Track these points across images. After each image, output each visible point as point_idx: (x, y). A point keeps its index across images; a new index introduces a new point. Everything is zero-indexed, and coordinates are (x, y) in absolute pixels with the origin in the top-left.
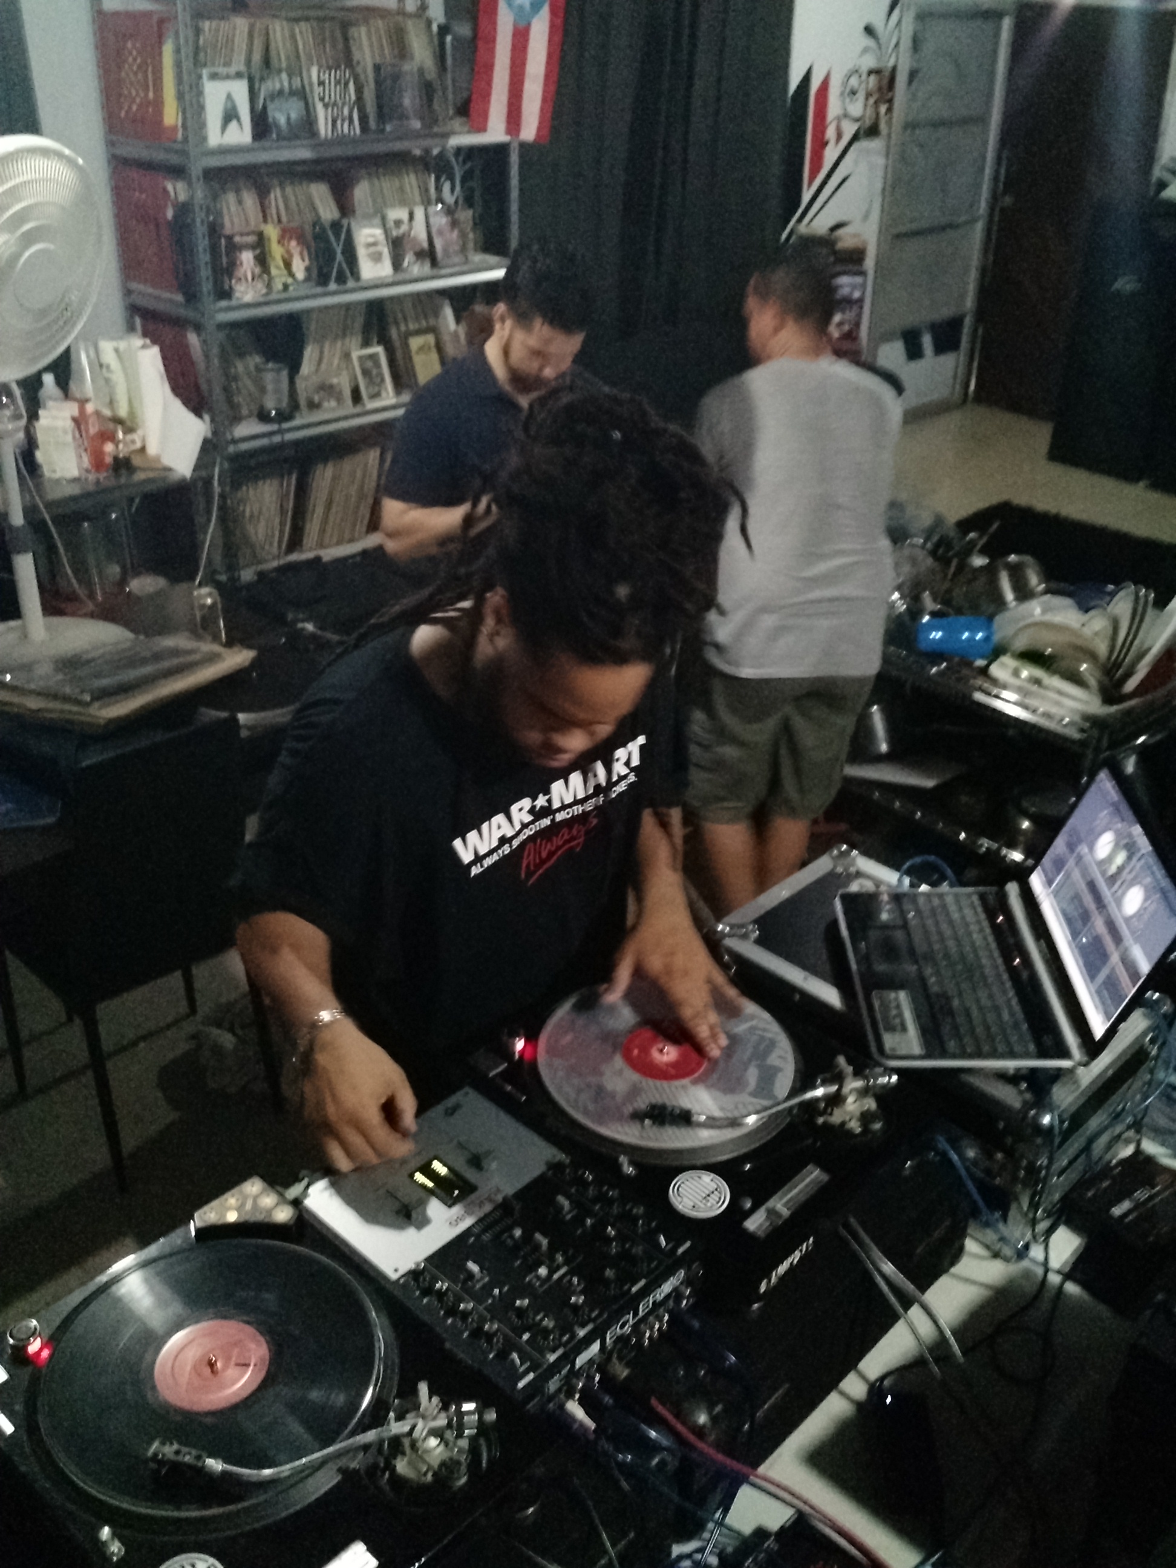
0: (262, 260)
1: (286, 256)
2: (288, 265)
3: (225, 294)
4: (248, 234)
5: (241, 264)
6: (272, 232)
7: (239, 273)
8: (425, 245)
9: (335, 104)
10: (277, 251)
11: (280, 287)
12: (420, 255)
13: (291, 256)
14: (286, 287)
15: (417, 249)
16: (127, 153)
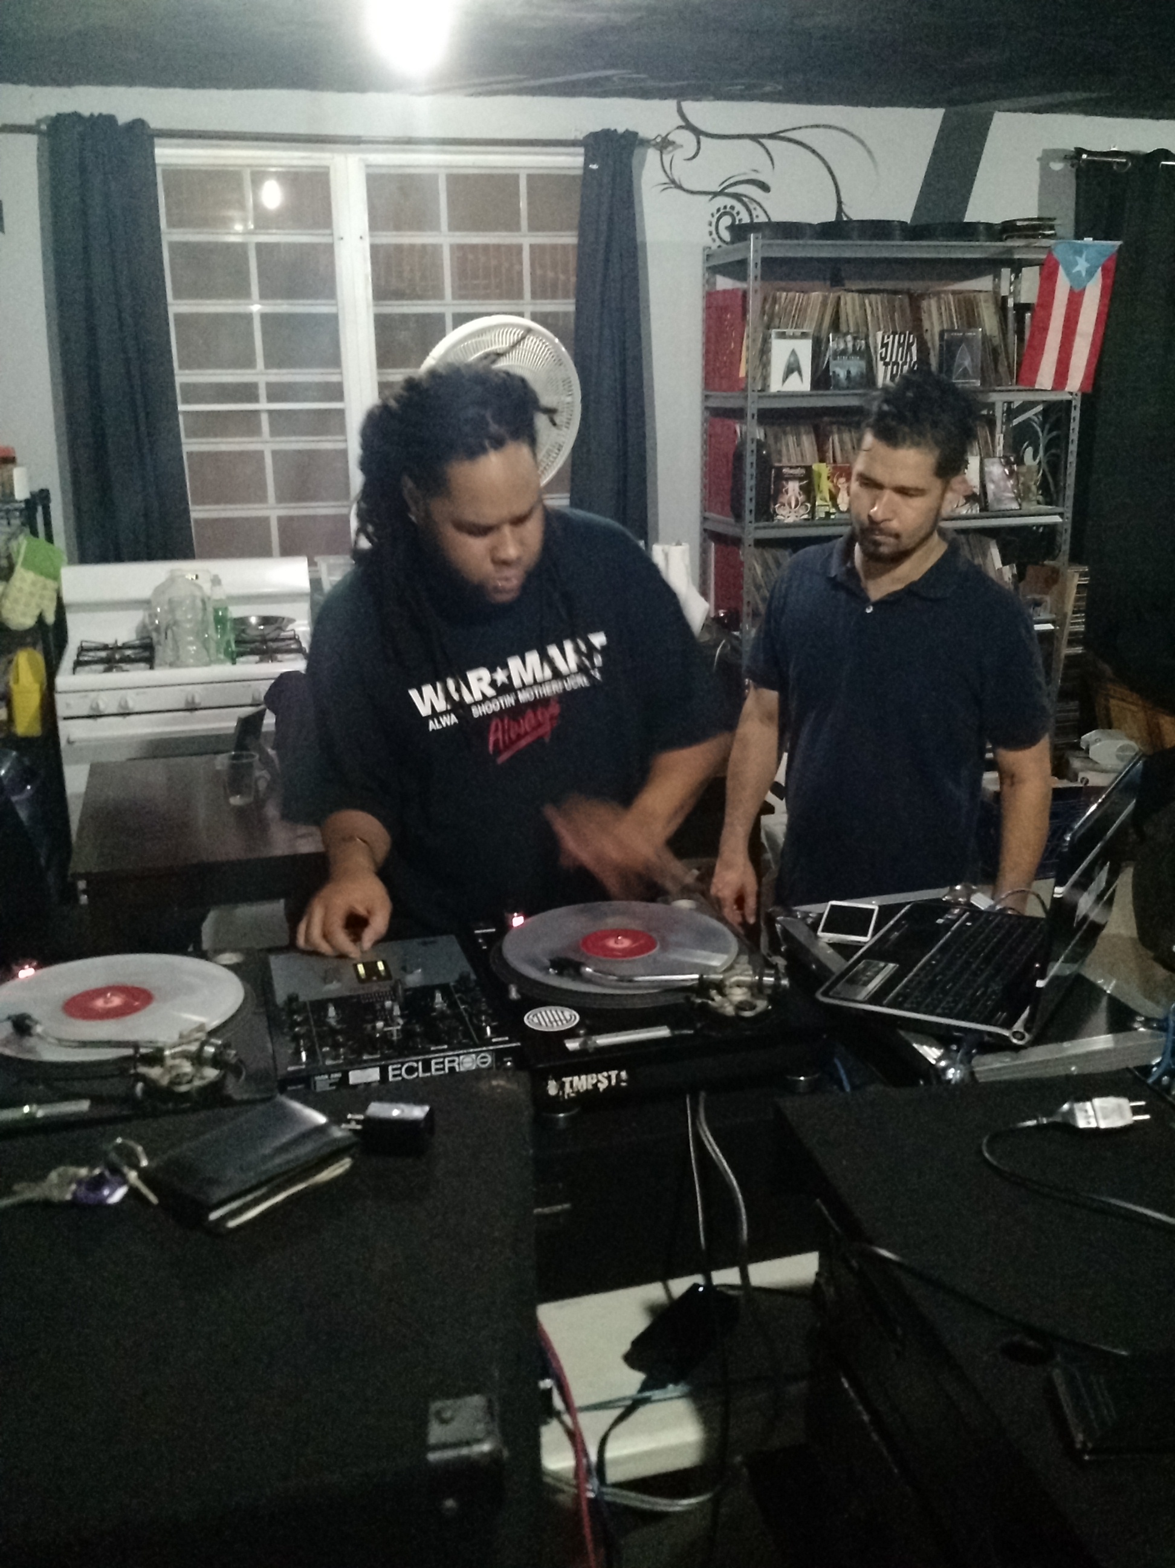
0: (809, 491)
1: (833, 490)
2: (833, 498)
3: (770, 516)
4: (797, 467)
5: (787, 492)
6: (823, 469)
7: (784, 499)
8: (977, 490)
9: (896, 363)
10: (825, 485)
11: (823, 515)
12: (971, 498)
13: (838, 490)
14: (828, 514)
15: (968, 493)
16: (714, 403)
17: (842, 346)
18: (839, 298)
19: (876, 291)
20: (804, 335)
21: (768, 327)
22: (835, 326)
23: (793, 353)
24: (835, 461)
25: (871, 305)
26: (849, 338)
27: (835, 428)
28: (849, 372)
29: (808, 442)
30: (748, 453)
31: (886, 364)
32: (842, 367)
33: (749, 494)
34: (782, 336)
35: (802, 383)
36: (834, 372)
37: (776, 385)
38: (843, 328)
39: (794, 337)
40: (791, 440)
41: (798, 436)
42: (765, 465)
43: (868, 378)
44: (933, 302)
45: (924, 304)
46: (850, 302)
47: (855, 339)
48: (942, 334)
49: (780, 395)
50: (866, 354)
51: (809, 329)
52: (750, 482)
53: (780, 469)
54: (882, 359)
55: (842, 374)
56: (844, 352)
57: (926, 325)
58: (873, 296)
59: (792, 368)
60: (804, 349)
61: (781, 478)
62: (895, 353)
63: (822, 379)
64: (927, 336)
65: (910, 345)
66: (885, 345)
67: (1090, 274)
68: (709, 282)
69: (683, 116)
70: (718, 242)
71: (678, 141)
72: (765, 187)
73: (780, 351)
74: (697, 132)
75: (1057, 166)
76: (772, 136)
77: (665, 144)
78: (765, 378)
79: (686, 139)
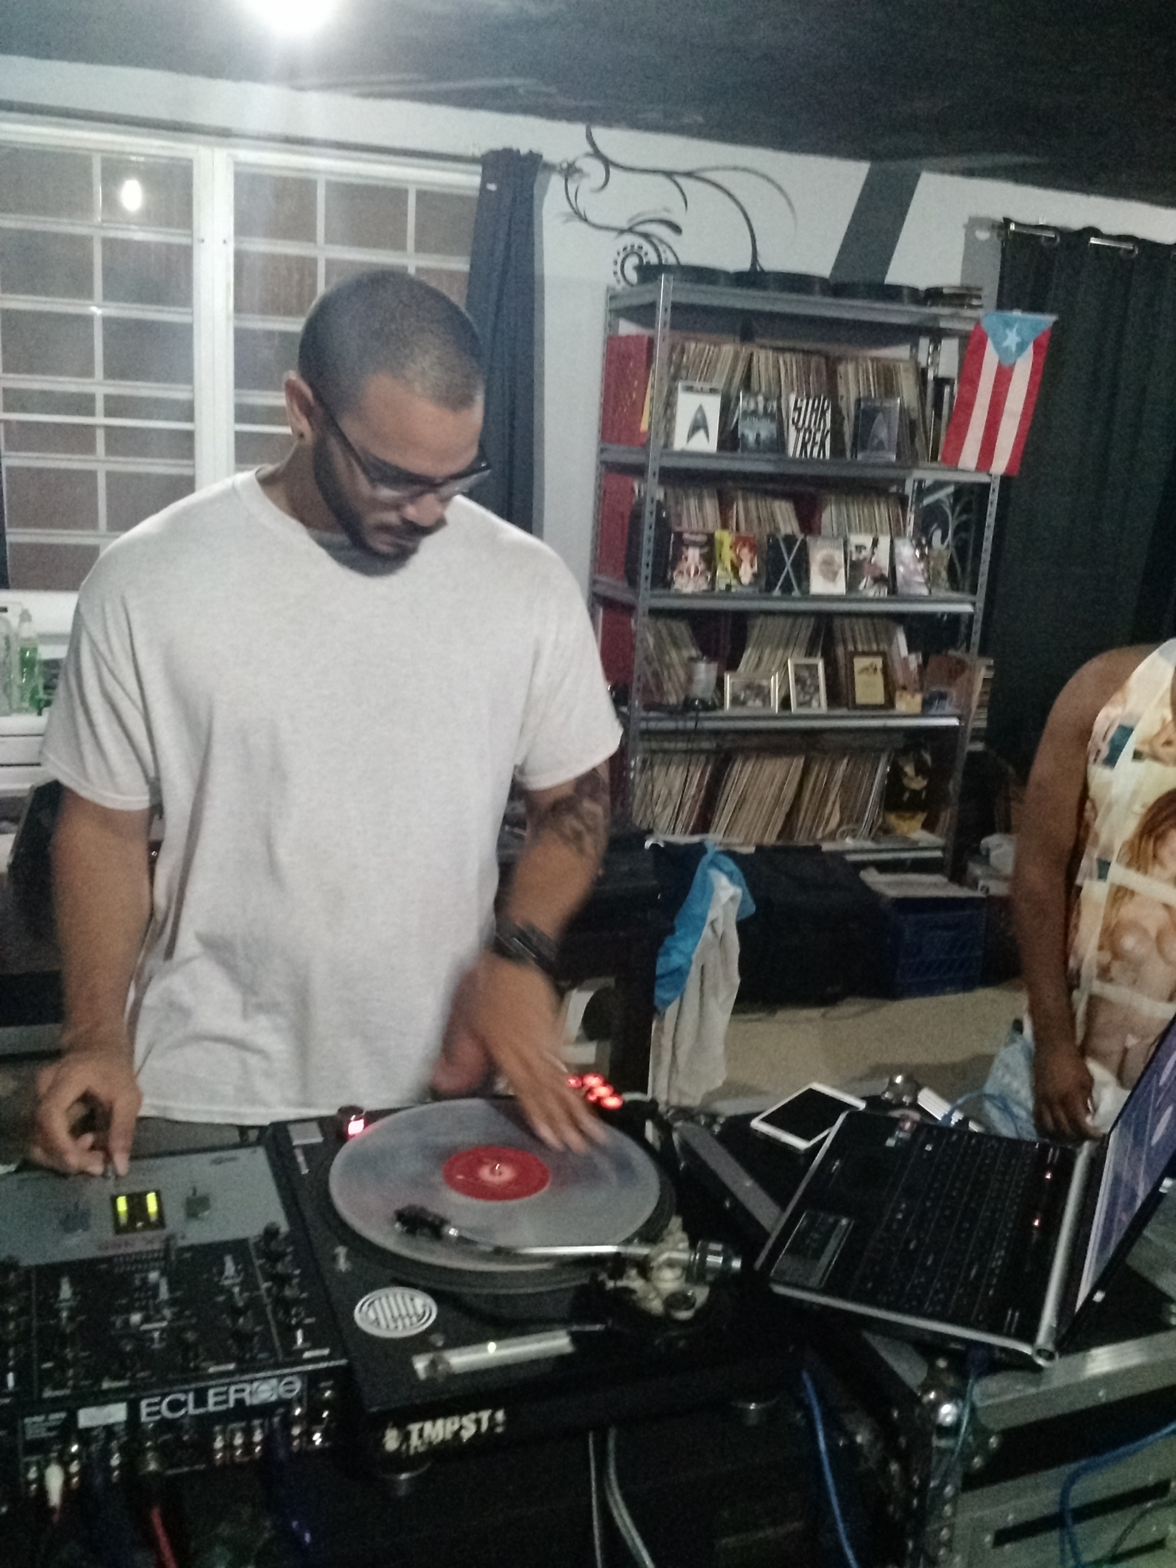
0: (710, 560)
1: (735, 561)
2: (735, 569)
3: (668, 584)
4: (697, 534)
5: (686, 559)
6: (725, 538)
7: (683, 566)
8: (886, 572)
9: (809, 429)
10: (727, 555)
11: (723, 587)
12: (879, 580)
13: (741, 561)
14: (729, 587)
15: (877, 574)
16: (610, 457)
17: (752, 406)
18: (752, 354)
19: (793, 350)
20: (713, 391)
21: (675, 378)
22: (747, 383)
23: (701, 409)
24: (738, 529)
25: (785, 363)
26: (760, 399)
27: (740, 494)
28: (758, 435)
29: (711, 507)
30: (647, 514)
31: (798, 430)
32: (751, 428)
33: (646, 558)
34: (689, 389)
35: (707, 443)
36: (743, 435)
37: (680, 442)
38: (754, 385)
39: (701, 391)
40: (693, 503)
41: (701, 499)
42: (663, 526)
43: (779, 443)
44: (851, 368)
45: (841, 368)
46: (763, 359)
47: (766, 400)
48: (858, 401)
49: (683, 454)
50: (778, 418)
51: (719, 383)
52: (647, 545)
53: (679, 535)
54: (795, 424)
55: (751, 437)
56: (754, 413)
57: (842, 391)
58: (788, 356)
59: (699, 425)
60: (712, 406)
61: (681, 543)
62: (808, 418)
63: (730, 440)
64: (843, 404)
65: (823, 413)
66: (797, 409)
67: (1021, 347)
68: (611, 326)
69: (593, 144)
70: (623, 283)
71: (585, 169)
72: (676, 229)
73: (687, 405)
74: (607, 163)
75: (983, 235)
76: (689, 175)
77: (570, 171)
78: (669, 434)
79: (595, 168)
